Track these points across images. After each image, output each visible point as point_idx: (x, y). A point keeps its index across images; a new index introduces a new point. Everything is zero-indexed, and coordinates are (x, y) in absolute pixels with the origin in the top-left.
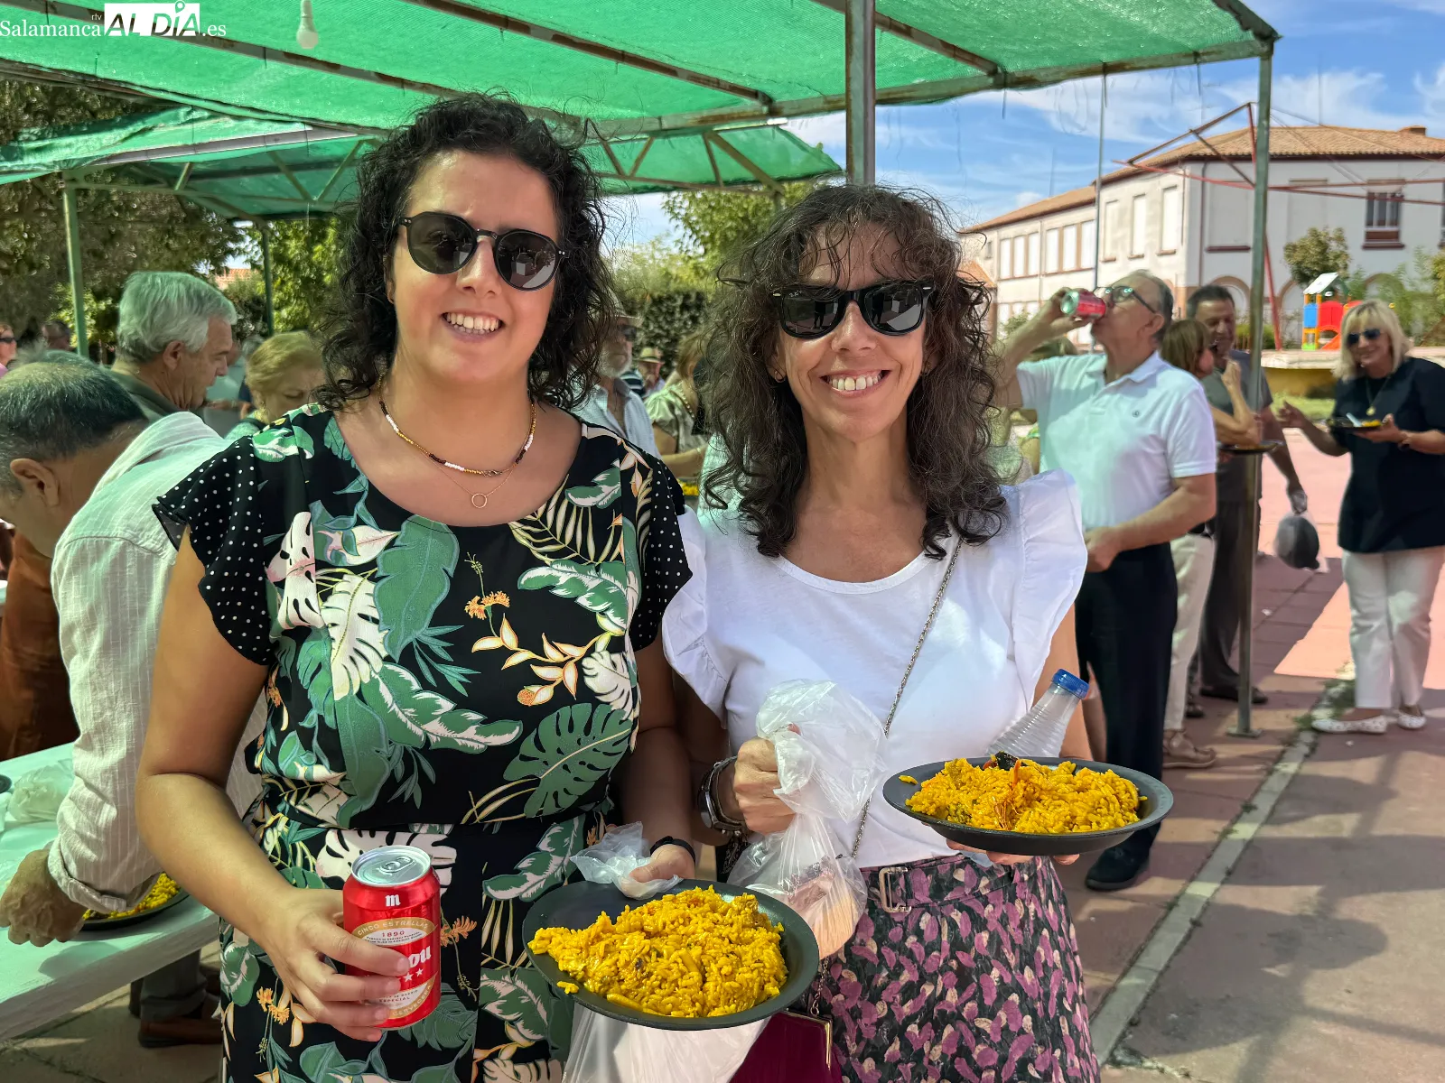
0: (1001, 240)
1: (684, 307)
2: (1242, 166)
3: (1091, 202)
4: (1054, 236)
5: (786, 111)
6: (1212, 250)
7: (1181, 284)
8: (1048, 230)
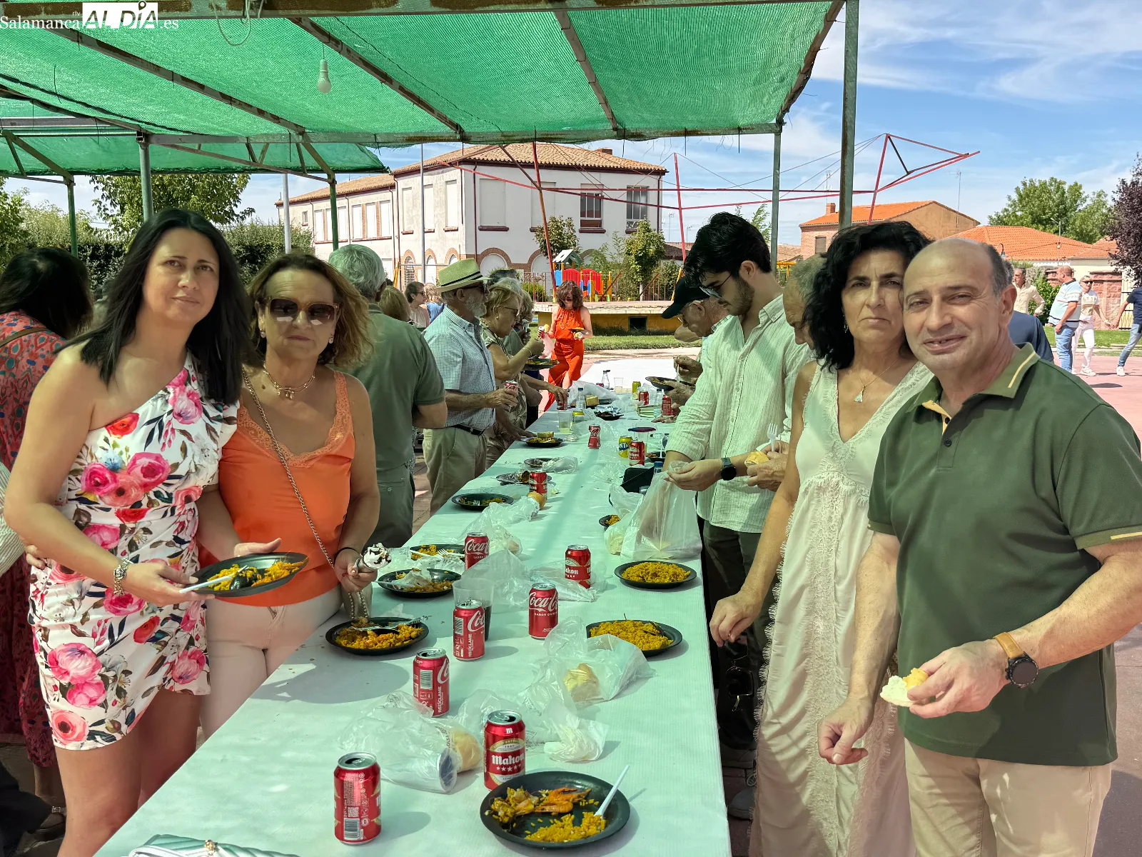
0: (315, 211)
1: (93, 257)
2: (527, 171)
3: (392, 187)
4: (358, 211)
5: (473, 139)
6: (482, 229)
7: (463, 252)
8: (353, 206)
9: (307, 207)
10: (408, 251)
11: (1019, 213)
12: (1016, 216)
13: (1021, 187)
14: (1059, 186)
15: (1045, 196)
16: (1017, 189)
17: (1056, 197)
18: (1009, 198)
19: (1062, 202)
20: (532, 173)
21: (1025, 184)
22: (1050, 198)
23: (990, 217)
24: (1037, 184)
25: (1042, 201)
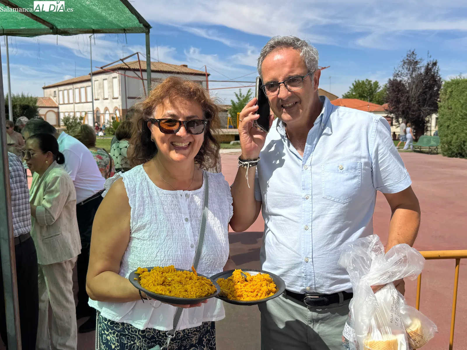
2: (137, 72)
3: (89, 80)
4: (77, 91)
6: (129, 98)
7: (121, 108)
8: (75, 88)
9: (56, 89)
10: (97, 108)
11: (354, 94)
12: (353, 94)
13: (355, 83)
14: (369, 82)
15: (364, 86)
16: (353, 84)
17: (368, 87)
18: (350, 88)
19: (371, 89)
20: (139, 73)
21: (356, 82)
22: (366, 87)
23: (343, 95)
24: (361, 82)
25: (363, 88)
